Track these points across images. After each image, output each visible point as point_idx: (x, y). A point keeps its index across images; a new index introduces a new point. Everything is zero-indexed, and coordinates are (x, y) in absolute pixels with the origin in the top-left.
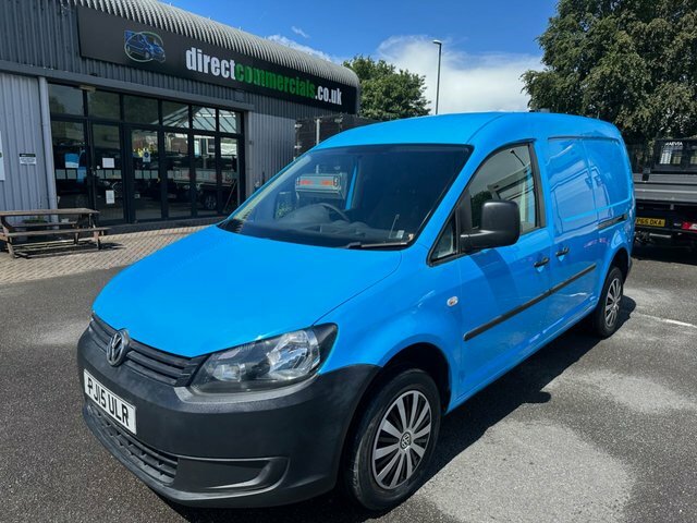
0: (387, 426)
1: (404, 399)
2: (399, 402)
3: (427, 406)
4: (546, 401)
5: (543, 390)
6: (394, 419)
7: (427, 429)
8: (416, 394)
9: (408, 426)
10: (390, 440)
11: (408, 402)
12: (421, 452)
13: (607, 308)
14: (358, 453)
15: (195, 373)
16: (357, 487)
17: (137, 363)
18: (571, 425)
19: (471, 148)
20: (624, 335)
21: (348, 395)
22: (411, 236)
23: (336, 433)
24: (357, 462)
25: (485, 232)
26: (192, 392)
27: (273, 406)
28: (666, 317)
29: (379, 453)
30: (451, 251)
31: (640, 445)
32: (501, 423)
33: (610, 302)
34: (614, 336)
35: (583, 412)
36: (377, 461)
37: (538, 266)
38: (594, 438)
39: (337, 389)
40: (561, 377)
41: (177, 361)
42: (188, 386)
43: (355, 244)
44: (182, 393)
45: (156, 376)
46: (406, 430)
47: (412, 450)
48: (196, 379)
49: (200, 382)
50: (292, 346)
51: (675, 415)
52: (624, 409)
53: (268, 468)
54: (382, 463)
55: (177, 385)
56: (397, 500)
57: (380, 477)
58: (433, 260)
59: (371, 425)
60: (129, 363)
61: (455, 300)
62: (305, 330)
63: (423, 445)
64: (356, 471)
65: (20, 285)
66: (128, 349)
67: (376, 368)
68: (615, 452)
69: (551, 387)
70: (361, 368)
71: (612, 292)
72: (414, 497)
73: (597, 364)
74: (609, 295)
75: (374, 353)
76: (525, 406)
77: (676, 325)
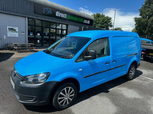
0: (61, 93)
1: (66, 88)
2: (65, 89)
3: (73, 90)
4: (108, 92)
5: (108, 90)
6: (64, 92)
7: (73, 95)
8: (70, 88)
9: (67, 94)
10: (62, 96)
11: (68, 89)
12: (71, 99)
13: (130, 74)
14: (54, 98)
15: (24, 79)
16: (54, 104)
17: (17, 76)
18: (110, 98)
19: (91, 39)
20: (135, 80)
21: (51, 86)
22: (73, 56)
23: (48, 93)
24: (54, 99)
25: (89, 56)
26: (23, 82)
27: (36, 87)
28: (148, 77)
29: (59, 98)
30: (82, 60)
31: (123, 104)
32: (95, 96)
33: (131, 72)
34: (132, 80)
35: (114, 96)
36: (59, 100)
37: (106, 64)
38: (113, 102)
39: (49, 85)
40: (114, 88)
41: (21, 77)
42: (22, 81)
43: (62, 57)
44: (21, 83)
45: (18, 79)
46: (66, 94)
47: (68, 99)
48: (24, 80)
49: (24, 81)
50: (43, 76)
51: (135, 99)
52: (124, 96)
53: (34, 98)
54: (60, 100)
55: (21, 81)
56: (64, 108)
57: (60, 103)
58: (76, 61)
59: (57, 93)
60: (16, 76)
61: (81, 70)
62: (44, 73)
63: (72, 98)
64: (53, 101)
65: (16, 58)
66: (16, 73)
67: (58, 82)
68: (116, 105)
69: (111, 90)
70: (55, 82)
71: (132, 70)
72: (68, 108)
73: (124, 86)
74: (131, 71)
75: (58, 79)
76: (102, 93)
77: (149, 79)
